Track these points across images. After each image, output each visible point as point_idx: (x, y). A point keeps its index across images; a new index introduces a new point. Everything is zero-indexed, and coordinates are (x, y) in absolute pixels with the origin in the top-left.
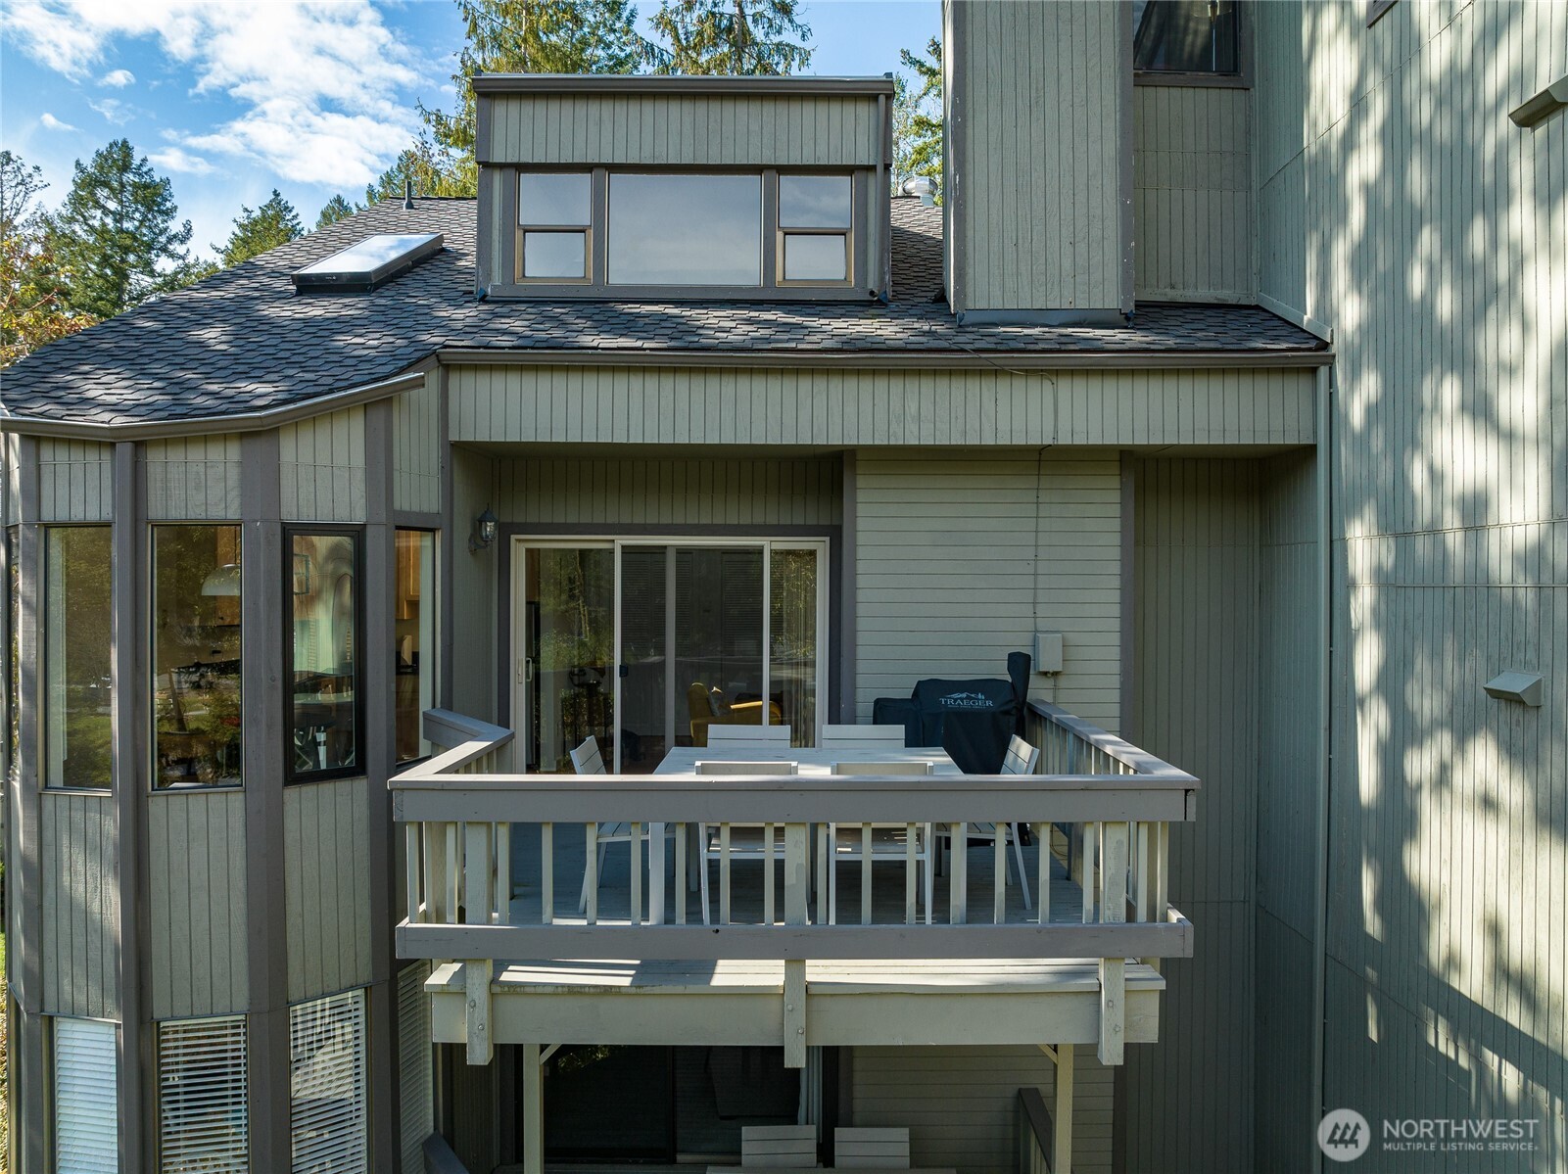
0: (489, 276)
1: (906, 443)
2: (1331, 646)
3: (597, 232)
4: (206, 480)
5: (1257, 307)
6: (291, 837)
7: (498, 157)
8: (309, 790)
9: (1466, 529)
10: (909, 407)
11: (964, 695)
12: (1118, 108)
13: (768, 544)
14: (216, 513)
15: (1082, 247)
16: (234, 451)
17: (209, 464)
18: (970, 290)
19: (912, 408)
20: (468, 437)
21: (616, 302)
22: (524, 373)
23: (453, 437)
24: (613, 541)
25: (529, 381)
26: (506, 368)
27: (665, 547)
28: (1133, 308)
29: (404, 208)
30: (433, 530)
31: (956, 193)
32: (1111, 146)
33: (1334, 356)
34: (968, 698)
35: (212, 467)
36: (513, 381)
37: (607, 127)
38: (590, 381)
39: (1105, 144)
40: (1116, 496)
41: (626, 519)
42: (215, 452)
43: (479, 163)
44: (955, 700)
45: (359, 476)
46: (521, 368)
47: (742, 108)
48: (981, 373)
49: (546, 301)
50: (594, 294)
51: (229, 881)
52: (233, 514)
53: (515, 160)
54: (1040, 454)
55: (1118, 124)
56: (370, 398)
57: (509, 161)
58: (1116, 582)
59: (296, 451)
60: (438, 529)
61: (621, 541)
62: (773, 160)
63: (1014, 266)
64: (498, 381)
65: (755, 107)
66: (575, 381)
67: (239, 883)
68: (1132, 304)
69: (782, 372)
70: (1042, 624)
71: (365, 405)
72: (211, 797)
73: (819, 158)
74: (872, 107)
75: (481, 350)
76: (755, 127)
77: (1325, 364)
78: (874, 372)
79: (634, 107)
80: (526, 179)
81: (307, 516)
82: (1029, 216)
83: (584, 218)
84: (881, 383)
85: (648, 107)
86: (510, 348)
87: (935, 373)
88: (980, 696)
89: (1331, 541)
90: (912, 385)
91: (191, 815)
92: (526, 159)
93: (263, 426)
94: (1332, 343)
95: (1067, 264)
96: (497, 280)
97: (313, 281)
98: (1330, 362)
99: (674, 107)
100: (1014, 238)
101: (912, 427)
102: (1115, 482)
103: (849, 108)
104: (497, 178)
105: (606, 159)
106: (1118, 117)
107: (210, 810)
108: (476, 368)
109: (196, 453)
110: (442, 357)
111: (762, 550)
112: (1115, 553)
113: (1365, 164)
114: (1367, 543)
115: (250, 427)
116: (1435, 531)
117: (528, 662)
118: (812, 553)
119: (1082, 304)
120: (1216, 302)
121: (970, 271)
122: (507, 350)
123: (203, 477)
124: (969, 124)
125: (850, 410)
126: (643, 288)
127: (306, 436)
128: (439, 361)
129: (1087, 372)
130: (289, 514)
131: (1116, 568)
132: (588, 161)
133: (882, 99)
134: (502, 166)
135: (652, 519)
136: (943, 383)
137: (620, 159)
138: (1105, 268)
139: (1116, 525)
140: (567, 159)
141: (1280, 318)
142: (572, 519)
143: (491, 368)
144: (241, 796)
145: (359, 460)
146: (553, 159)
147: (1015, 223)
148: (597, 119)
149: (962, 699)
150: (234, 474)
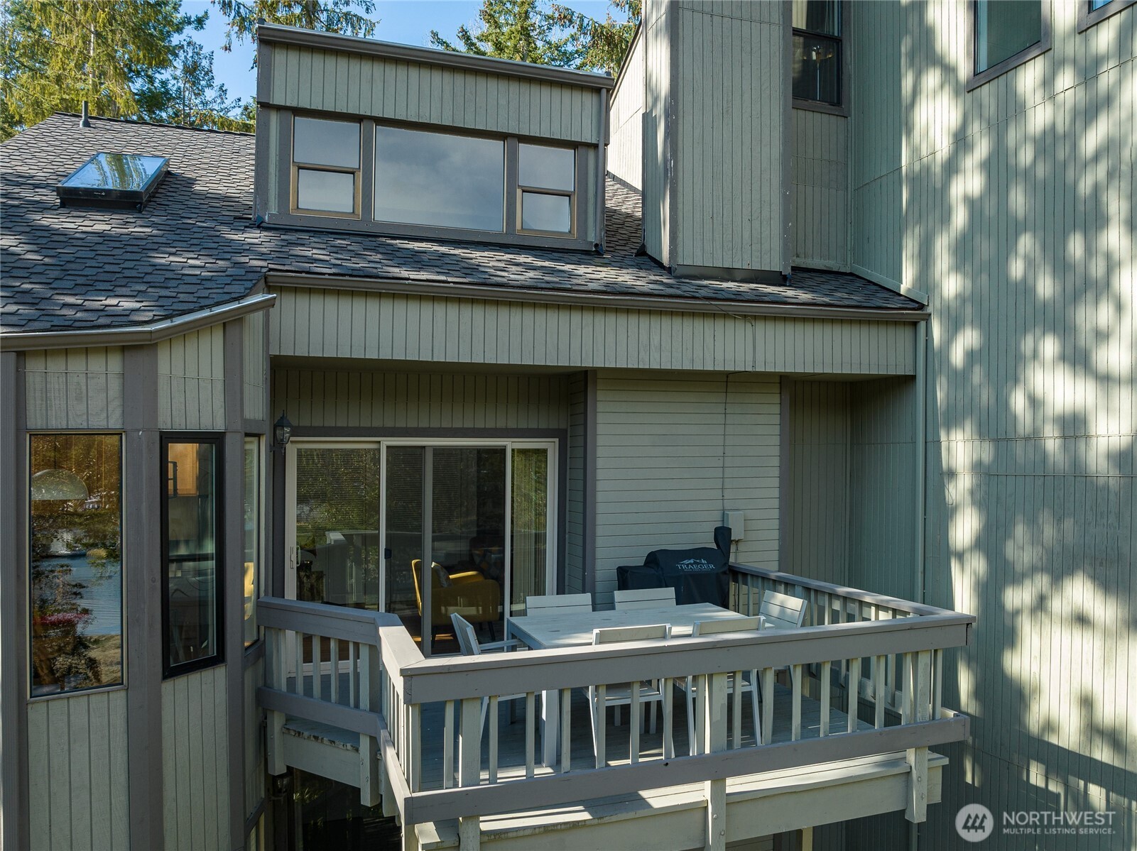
0: (265, 204)
1: (651, 367)
2: (925, 515)
3: (363, 176)
4: (87, 391)
5: (851, 274)
6: (167, 727)
7: (278, 99)
8: (181, 682)
9: (1064, 437)
10: (653, 339)
11: (692, 561)
12: (781, 123)
13: (510, 444)
14: (98, 422)
15: (756, 224)
16: (115, 363)
17: (89, 375)
18: (680, 249)
19: (655, 339)
20: (287, 351)
21: (385, 237)
22: (340, 297)
23: (274, 351)
24: (379, 442)
25: (345, 304)
26: (324, 292)
27: (424, 447)
28: (790, 271)
29: (81, 126)
30: (258, 436)
31: (671, 174)
32: (776, 151)
33: (930, 315)
34: (695, 563)
35: (93, 378)
36: (331, 303)
37: (378, 86)
38: (400, 307)
39: (773, 149)
40: (777, 409)
41: (389, 423)
42: (97, 364)
43: (258, 103)
44: (688, 565)
45: (219, 387)
46: (339, 293)
47: (493, 85)
48: (704, 315)
49: (323, 232)
50: (364, 228)
51: (110, 777)
52: (115, 423)
53: (294, 104)
54: (727, 377)
55: (781, 134)
56: (229, 318)
57: (288, 104)
58: (776, 472)
59: (169, 363)
60: (263, 434)
61: (386, 442)
62: (517, 130)
63: (711, 234)
64: (317, 303)
65: (503, 85)
66: (387, 306)
67: (121, 777)
68: (790, 268)
69: (559, 307)
70: (728, 505)
71: (224, 324)
72: (93, 698)
73: (553, 132)
74: (595, 97)
75: (304, 275)
76: (503, 102)
77: (923, 320)
78: (628, 311)
79: (402, 71)
80: (300, 121)
81: (179, 426)
82: (721, 197)
83: (353, 163)
84: (633, 319)
85: (414, 72)
86: (330, 274)
87: (672, 314)
88: (703, 561)
89: (926, 442)
90: (655, 321)
91: (72, 718)
92: (304, 104)
93: (150, 341)
94: (928, 305)
95: (747, 234)
96: (273, 209)
97: (80, 195)
98: (927, 318)
99: (437, 76)
100: (711, 213)
101: (655, 355)
102: (776, 399)
103: (577, 96)
104: (274, 118)
105: (377, 113)
106: (781, 129)
107: (91, 710)
108: (296, 290)
109: (77, 365)
110: (270, 279)
111: (505, 450)
112: (776, 451)
113: (969, 183)
114: (969, 445)
115: (129, 341)
116: (1034, 438)
117: (297, 549)
118: (545, 451)
119: (756, 266)
120: (825, 269)
121: (680, 235)
122: (327, 276)
123: (84, 388)
124: (680, 121)
125: (610, 339)
126: (406, 226)
127: (178, 349)
128: (266, 282)
129: (775, 318)
130: (165, 423)
131: (776, 462)
132: (361, 113)
133: (604, 91)
134: (279, 108)
135: (412, 424)
136: (677, 321)
137: (389, 114)
138: (772, 241)
139: (777, 430)
140: (341, 108)
141: (875, 284)
142: (341, 423)
143: (310, 291)
144: (123, 694)
145: (219, 374)
146: (329, 107)
147: (711, 201)
148: (369, 77)
149: (692, 564)
150: (115, 385)
